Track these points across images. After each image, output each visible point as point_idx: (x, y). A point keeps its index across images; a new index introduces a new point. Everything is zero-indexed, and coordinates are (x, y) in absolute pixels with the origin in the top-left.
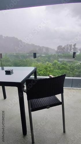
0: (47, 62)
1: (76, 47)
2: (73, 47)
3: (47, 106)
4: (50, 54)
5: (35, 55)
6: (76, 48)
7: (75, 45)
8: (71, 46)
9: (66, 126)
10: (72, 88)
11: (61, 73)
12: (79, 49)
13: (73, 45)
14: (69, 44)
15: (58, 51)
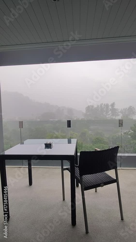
1: (116, 107)
2: (110, 107)
3: (101, 183)
4: (75, 119)
5: (69, 124)
6: (115, 110)
7: (113, 105)
8: (107, 106)
9: (123, 212)
10: (121, 168)
12: (120, 111)
13: (110, 105)
14: (104, 104)
15: (88, 113)
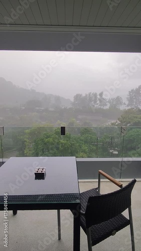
0: (59, 121)
2: (98, 97)
3: (112, 231)
6: (104, 99)
7: (101, 94)
8: (95, 95)
11: (82, 140)
12: (108, 100)
13: (98, 94)
14: (92, 93)
15: (76, 102)
